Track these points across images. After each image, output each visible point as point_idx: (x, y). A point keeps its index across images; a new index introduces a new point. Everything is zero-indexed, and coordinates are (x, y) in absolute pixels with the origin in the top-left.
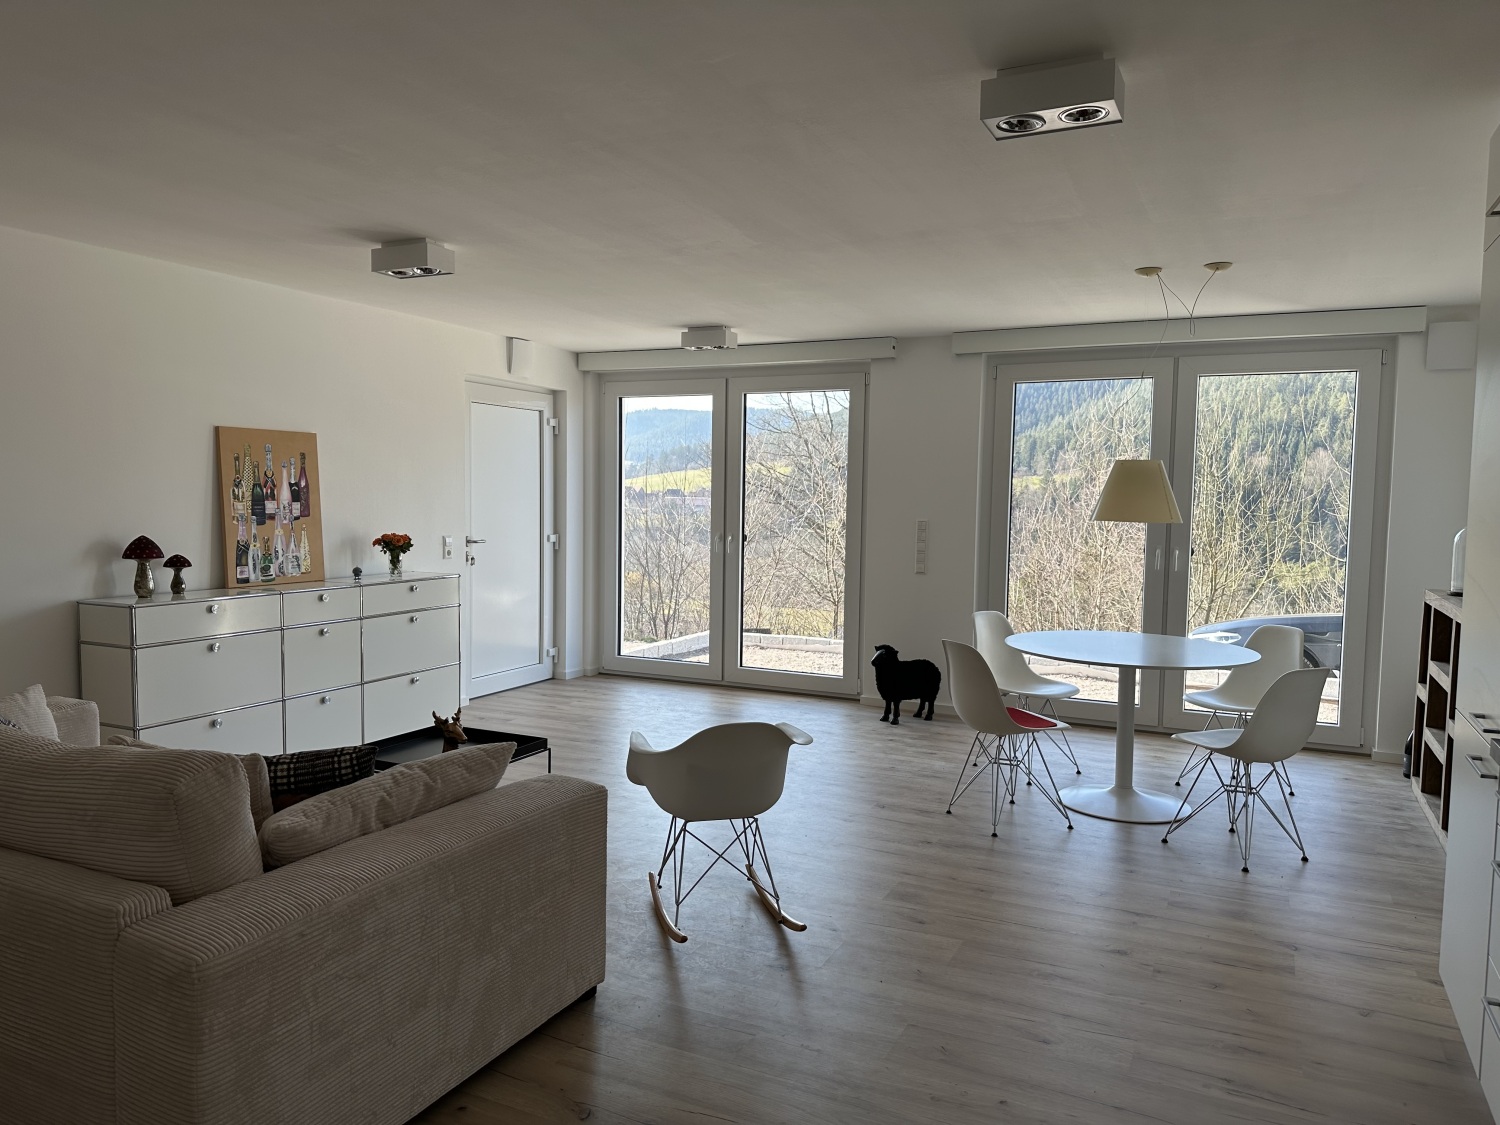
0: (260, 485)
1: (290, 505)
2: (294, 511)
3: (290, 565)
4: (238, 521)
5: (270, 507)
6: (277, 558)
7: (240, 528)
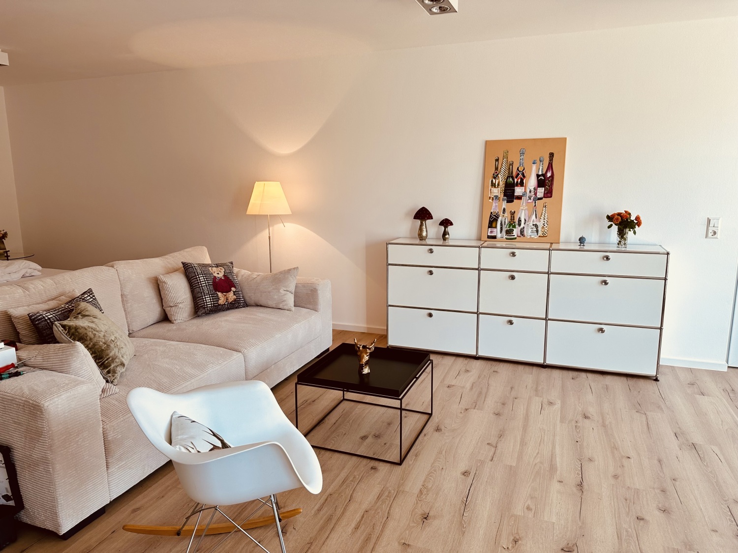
0: (512, 177)
1: (535, 189)
2: (538, 194)
3: (530, 230)
4: (493, 199)
5: (518, 191)
6: (520, 225)
7: (494, 204)
